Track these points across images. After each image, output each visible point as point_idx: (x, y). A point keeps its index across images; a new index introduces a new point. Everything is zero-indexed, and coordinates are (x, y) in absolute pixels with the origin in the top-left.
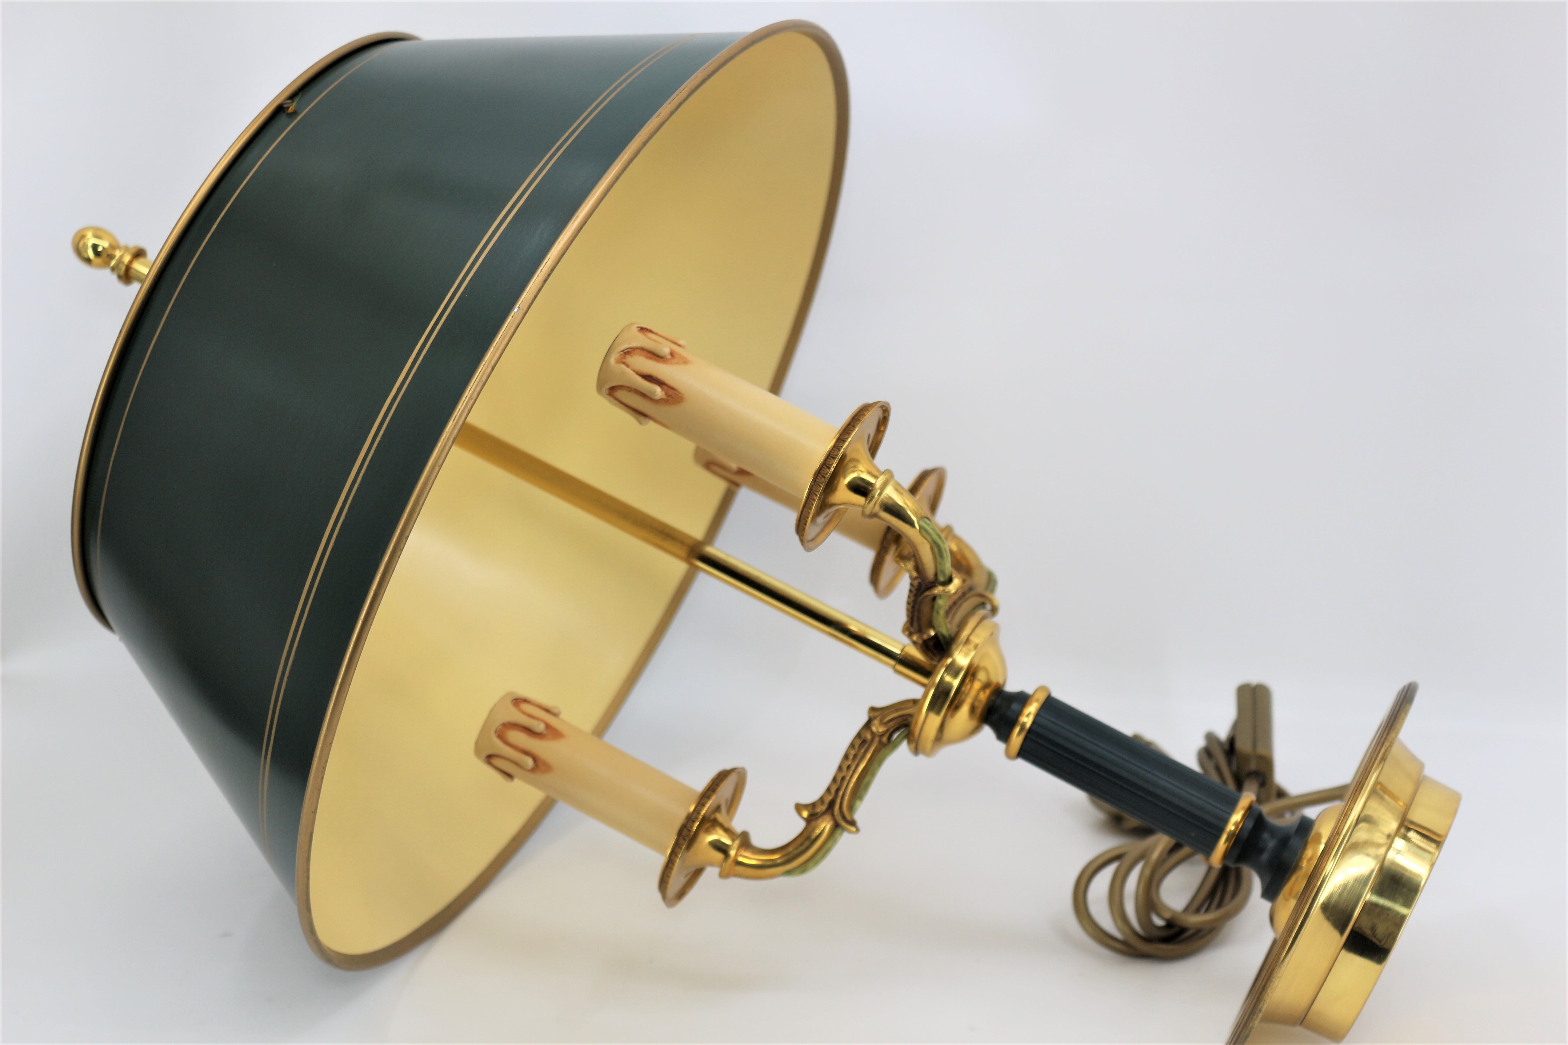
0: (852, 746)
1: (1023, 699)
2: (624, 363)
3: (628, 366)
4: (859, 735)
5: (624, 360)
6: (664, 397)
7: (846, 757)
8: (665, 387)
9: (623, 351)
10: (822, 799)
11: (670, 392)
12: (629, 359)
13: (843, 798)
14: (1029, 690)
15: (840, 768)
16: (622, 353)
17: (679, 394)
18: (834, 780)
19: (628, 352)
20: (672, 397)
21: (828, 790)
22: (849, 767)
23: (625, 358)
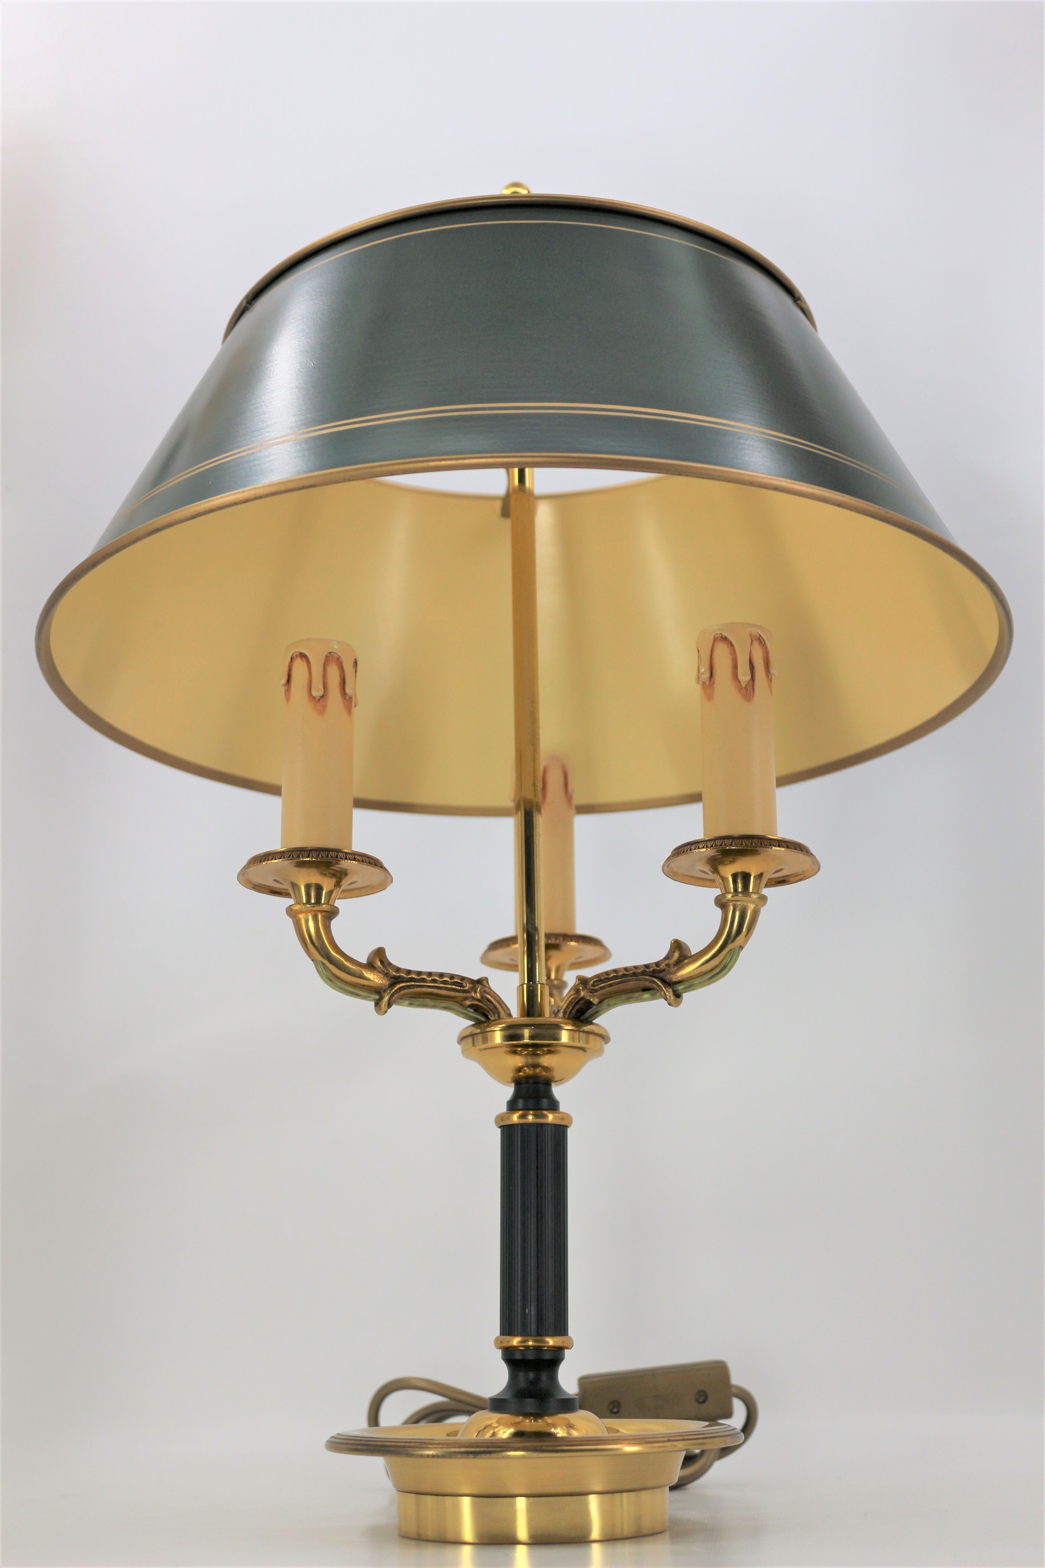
0: (452, 977)
1: (554, 1106)
2: (752, 641)
3: (751, 644)
4: (463, 978)
5: (754, 639)
6: (743, 685)
7: (441, 975)
8: (751, 683)
9: (760, 636)
10: (398, 970)
11: (750, 689)
12: (756, 644)
13: (409, 987)
14: (562, 1108)
15: (430, 974)
16: (758, 636)
17: (752, 696)
18: (419, 973)
19: (761, 641)
20: (746, 691)
21: (409, 972)
22: (434, 981)
23: (756, 640)
